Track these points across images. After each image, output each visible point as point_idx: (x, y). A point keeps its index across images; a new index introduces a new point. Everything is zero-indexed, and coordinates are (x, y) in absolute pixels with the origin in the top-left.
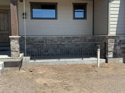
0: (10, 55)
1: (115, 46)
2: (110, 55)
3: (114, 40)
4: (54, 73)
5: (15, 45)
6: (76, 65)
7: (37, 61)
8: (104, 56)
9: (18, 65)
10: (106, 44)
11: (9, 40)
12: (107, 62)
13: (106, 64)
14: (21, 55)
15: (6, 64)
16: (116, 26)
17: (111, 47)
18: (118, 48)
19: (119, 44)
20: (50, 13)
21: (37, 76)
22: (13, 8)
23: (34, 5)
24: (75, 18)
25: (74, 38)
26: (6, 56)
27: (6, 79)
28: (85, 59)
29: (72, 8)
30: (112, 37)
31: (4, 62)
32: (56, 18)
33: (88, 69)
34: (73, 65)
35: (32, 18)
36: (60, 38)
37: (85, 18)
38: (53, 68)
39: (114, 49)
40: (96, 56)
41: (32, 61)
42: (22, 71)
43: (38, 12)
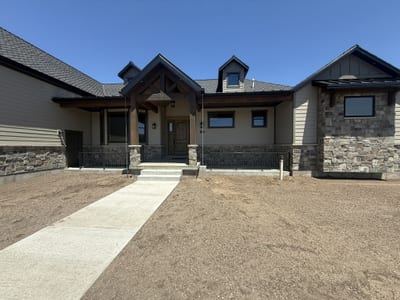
0: (188, 164)
1: (301, 157)
2: (296, 167)
3: (300, 150)
4: (231, 184)
5: (192, 153)
6: (255, 177)
7: (214, 170)
8: (288, 167)
9: (195, 173)
10: (290, 155)
11: (188, 149)
12: (291, 175)
13: (291, 178)
14: (198, 163)
15: (185, 172)
16: (302, 135)
17: (296, 158)
18: (305, 159)
19: (307, 154)
20: (227, 121)
21: (214, 185)
22: (192, 117)
23: (211, 115)
24: (253, 126)
25: (253, 147)
26: (184, 165)
27: (185, 187)
28: (265, 171)
29: (251, 115)
30: (298, 147)
31: (184, 171)
32: (233, 127)
33: (268, 182)
34: (251, 177)
35: (209, 127)
36: (237, 148)
37: (265, 125)
38: (230, 178)
39: (300, 160)
40: (278, 167)
41: (208, 170)
42: (198, 180)
43: (215, 121)
